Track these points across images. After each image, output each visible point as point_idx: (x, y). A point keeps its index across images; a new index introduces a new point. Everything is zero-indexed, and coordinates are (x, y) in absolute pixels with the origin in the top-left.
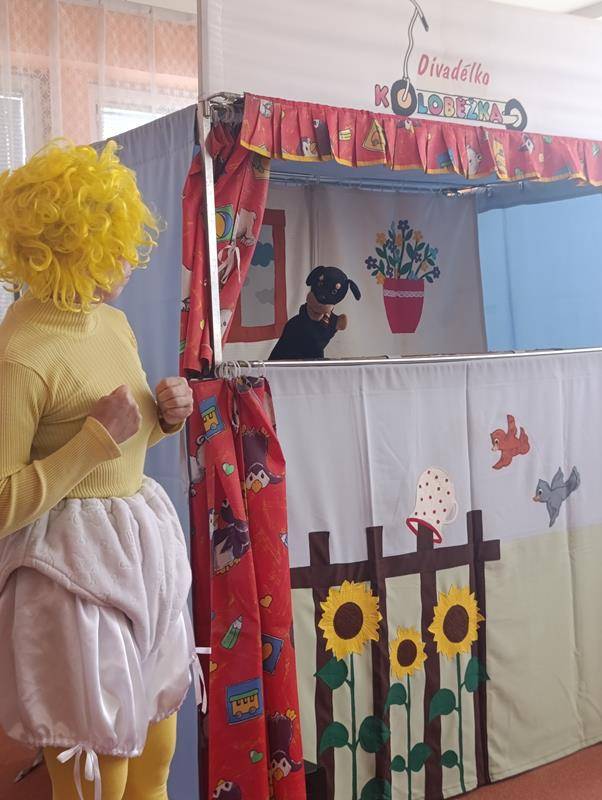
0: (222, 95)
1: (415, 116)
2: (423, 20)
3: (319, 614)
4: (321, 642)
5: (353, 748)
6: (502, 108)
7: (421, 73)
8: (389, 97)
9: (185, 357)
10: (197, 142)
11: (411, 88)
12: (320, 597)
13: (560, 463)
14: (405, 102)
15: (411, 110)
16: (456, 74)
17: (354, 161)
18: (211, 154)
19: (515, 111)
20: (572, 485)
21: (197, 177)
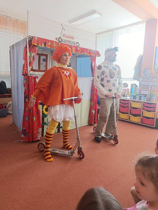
0: (30, 36)
1: (62, 42)
2: (64, 29)
3: (43, 108)
4: (43, 112)
6: (76, 43)
7: (63, 36)
8: (58, 39)
9: (23, 72)
11: (61, 39)
12: (43, 106)
14: (60, 40)
15: (61, 42)
16: (69, 37)
17: (51, 48)
18: (28, 44)
19: (78, 44)
21: (26, 47)
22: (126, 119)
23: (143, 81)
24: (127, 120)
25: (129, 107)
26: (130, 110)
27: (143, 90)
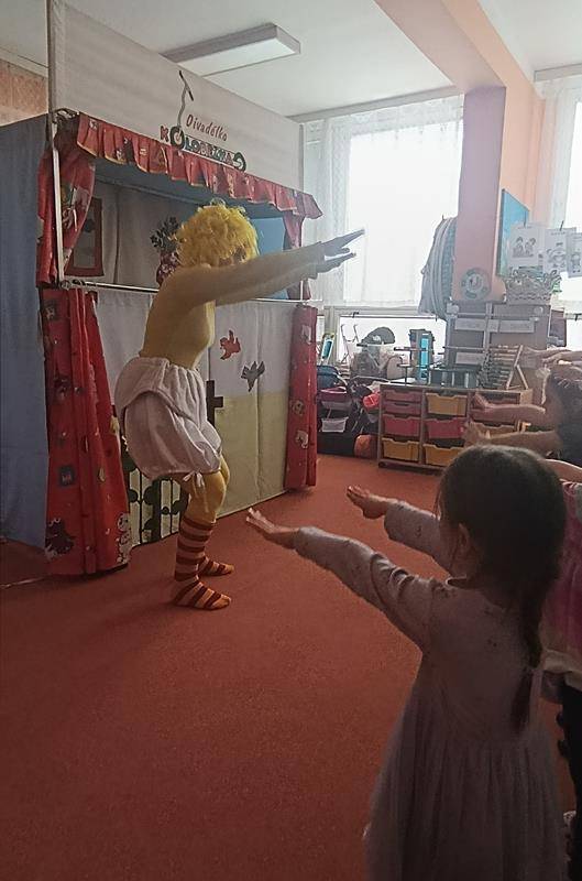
0: (65, 110)
1: (184, 150)
2: (190, 93)
5: (140, 503)
6: (233, 156)
7: (188, 125)
8: (168, 135)
9: (40, 274)
10: (48, 139)
11: (182, 134)
13: (255, 359)
14: (178, 140)
15: (181, 146)
16: (208, 130)
17: (148, 170)
18: (58, 149)
19: (239, 160)
20: (261, 371)
22: (411, 461)
23: (462, 317)
24: (417, 462)
25: (419, 416)
26: (426, 426)
27: (463, 351)
